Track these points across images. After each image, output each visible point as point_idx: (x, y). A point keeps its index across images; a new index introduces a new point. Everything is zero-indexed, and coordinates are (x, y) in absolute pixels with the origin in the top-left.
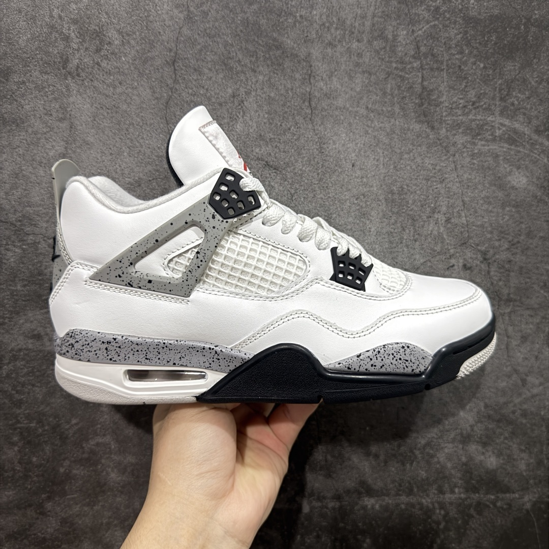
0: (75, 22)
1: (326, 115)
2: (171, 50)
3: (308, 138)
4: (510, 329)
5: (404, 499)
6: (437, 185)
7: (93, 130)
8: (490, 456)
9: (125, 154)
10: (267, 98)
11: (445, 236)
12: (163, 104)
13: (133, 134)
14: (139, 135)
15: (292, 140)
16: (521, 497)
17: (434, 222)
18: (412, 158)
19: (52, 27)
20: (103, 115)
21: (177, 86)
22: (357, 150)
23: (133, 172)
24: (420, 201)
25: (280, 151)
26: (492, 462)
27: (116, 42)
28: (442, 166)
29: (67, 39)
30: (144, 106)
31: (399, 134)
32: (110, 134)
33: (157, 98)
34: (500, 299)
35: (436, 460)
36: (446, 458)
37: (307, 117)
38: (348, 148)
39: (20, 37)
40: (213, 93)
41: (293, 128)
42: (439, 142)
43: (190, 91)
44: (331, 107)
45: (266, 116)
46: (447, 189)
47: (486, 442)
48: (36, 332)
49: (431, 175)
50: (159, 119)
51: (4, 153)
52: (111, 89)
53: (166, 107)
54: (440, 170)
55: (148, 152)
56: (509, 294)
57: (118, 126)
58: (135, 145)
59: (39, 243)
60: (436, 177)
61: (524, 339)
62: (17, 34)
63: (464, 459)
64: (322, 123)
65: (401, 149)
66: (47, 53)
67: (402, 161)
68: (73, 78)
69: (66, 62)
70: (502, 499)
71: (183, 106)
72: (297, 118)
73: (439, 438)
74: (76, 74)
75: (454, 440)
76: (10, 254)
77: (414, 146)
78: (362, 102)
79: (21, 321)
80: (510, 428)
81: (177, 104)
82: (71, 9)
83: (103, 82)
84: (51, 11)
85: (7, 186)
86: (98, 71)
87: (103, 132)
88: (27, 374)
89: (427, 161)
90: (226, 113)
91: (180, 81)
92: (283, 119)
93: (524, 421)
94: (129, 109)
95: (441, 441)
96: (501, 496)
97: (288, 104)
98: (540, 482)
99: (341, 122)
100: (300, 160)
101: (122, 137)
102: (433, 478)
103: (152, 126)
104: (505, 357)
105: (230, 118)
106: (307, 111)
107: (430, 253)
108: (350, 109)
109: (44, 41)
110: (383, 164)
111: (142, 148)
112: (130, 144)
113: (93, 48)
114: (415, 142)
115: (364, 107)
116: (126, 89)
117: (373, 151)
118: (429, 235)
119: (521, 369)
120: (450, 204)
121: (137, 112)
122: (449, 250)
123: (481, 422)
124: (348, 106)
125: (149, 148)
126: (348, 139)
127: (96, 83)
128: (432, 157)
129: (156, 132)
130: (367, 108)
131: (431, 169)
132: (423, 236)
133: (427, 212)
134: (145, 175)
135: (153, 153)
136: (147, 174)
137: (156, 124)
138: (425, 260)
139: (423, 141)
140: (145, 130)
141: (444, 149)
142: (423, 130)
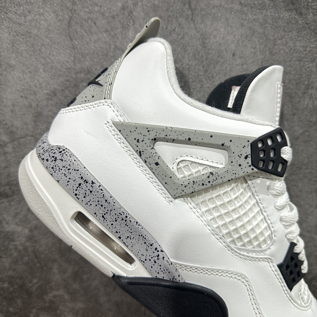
1: (205, 15)
3: (191, 36)
6: (309, 64)
7: (13, 55)
9: (41, 71)
10: (152, 6)
12: (66, 25)
13: (45, 53)
14: (50, 54)
15: (178, 40)
17: (309, 98)
18: (285, 43)
20: (20, 41)
21: (75, 8)
22: (236, 41)
23: (49, 85)
24: (295, 80)
28: (312, 47)
30: (51, 28)
31: (271, 23)
32: (27, 56)
33: (60, 20)
37: (188, 18)
38: (227, 41)
40: (106, 9)
41: (177, 29)
42: (307, 26)
43: (87, 10)
44: (208, 7)
49: (303, 56)
50: (64, 37)
52: (23, 17)
53: (69, 27)
54: (310, 51)
55: (59, 66)
57: (32, 49)
58: (48, 62)
60: (306, 58)
64: (202, 22)
65: (274, 36)
67: (276, 47)
71: (82, 23)
72: (180, 20)
77: (286, 32)
81: (77, 23)
83: (15, 13)
86: (10, 5)
87: (22, 55)
89: (298, 44)
90: (119, 24)
91: (78, 3)
92: (168, 23)
94: (39, 33)
97: (171, 9)
99: (219, 18)
100: (186, 56)
101: (37, 57)
103: (60, 44)
105: (123, 28)
106: (188, 13)
107: (307, 124)
108: (226, 6)
110: (260, 51)
111: (54, 63)
112: (44, 62)
114: (286, 29)
115: (238, 3)
116: (35, 16)
117: (249, 40)
118: (305, 109)
121: (46, 34)
124: (223, 4)
125: (59, 63)
126: (226, 33)
127: (10, 15)
128: (303, 40)
129: (63, 49)
130: (241, 3)
131: (303, 51)
132: (300, 110)
133: (302, 89)
134: (59, 86)
135: (63, 66)
136: (60, 84)
137: (62, 42)
138: (303, 131)
139: (293, 27)
140: (55, 48)
141: (312, 32)
142: (292, 17)
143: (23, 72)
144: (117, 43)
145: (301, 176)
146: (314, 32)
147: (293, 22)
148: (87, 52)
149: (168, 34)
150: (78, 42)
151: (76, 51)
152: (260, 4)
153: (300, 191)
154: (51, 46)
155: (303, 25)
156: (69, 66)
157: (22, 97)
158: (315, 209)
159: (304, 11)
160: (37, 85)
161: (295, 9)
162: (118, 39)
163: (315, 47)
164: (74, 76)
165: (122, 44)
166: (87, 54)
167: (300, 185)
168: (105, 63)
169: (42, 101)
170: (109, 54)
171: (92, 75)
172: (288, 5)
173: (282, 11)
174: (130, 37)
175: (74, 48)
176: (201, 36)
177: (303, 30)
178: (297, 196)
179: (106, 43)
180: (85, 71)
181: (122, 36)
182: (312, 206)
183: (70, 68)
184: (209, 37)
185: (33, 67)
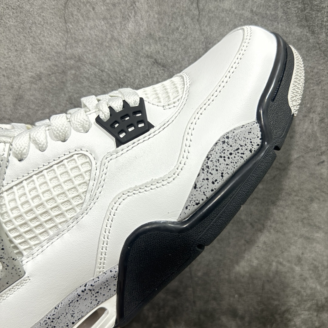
1: (213, 17)
3: (195, 38)
6: (314, 86)
9: (29, 50)
11: (318, 135)
12: (62, 5)
13: (35, 32)
14: (40, 34)
15: (180, 40)
17: (309, 122)
20: (9, 15)
23: (35, 67)
25: (168, 49)
28: (320, 69)
30: (45, 7)
32: (16, 32)
35: (293, 323)
36: (302, 323)
37: (194, 18)
41: (181, 28)
42: (318, 46)
44: (217, 9)
45: (156, 16)
46: (323, 91)
50: (58, 18)
53: (65, 7)
54: (317, 73)
55: (48, 48)
57: (22, 25)
58: (37, 42)
60: (313, 79)
64: (209, 24)
71: (80, 6)
72: (185, 19)
73: (297, 306)
75: (309, 309)
78: (247, 5)
81: (74, 5)
87: (9, 30)
90: (119, 13)
92: (172, 20)
94: (31, 9)
95: (298, 309)
97: (177, 5)
99: (227, 23)
100: (187, 59)
101: (26, 35)
103: (52, 25)
105: (123, 17)
106: (195, 12)
107: (304, 150)
108: (236, 11)
111: (43, 45)
112: (34, 42)
115: (249, 10)
118: (303, 133)
120: (324, 105)
121: (39, 12)
122: (321, 147)
124: (234, 9)
125: (49, 45)
128: (311, 60)
129: (55, 30)
130: (252, 11)
131: (309, 71)
132: (298, 133)
133: (303, 112)
134: (45, 70)
135: (52, 49)
136: (47, 68)
137: (56, 23)
138: (298, 156)
139: (303, 45)
140: (46, 28)
141: (322, 53)
142: (304, 35)
143: (9, 49)
144: (114, 32)
145: (290, 202)
146: (324, 54)
147: (304, 39)
148: (81, 38)
149: (171, 32)
150: (73, 25)
151: (69, 35)
152: (272, 15)
153: (286, 218)
154: (42, 26)
155: (313, 44)
156: (59, 50)
157: (4, 76)
158: (299, 239)
159: (317, 29)
160: (22, 65)
161: (307, 26)
162: (116, 29)
163: (323, 69)
164: (63, 62)
165: (119, 35)
166: (80, 40)
167: (287, 211)
168: (99, 53)
169: (25, 83)
170: (104, 44)
171: (83, 63)
172: (301, 21)
173: (294, 26)
174: (129, 29)
175: (67, 32)
176: (205, 40)
177: (313, 49)
178: (282, 223)
179: (102, 31)
180: (75, 57)
181: (121, 26)
182: (296, 236)
183: (60, 53)
184: (213, 42)
185: (20, 45)
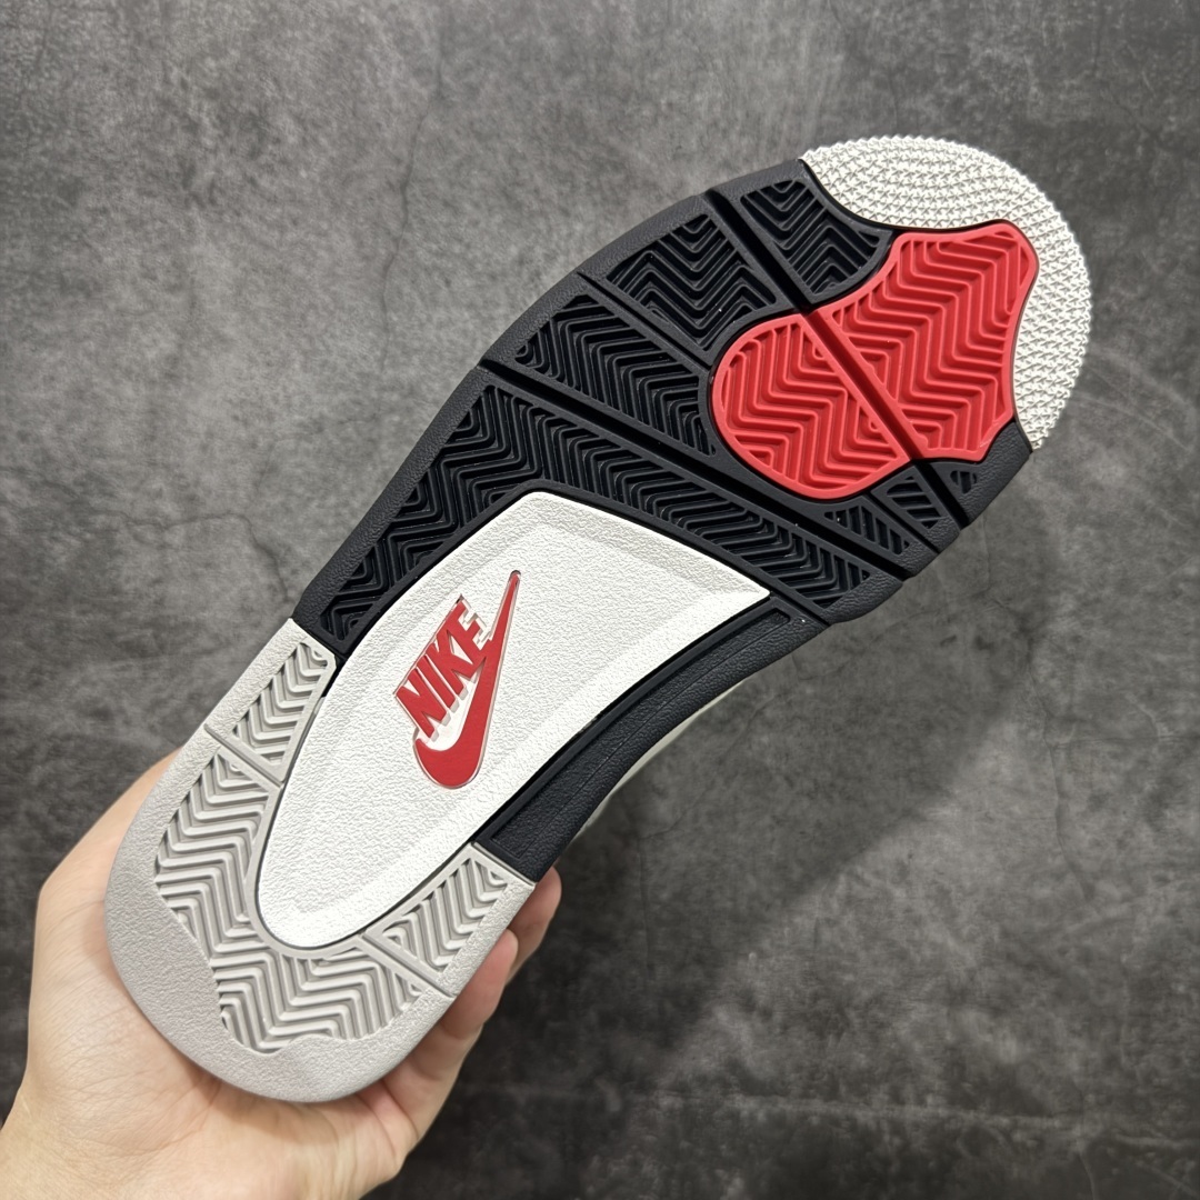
0: (212, 94)
2: (398, 161)
4: (1068, 779)
5: (818, 1107)
8: (1004, 1038)
16: (1068, 1128)
19: (166, 103)
26: (1009, 1049)
27: (292, 140)
29: (193, 127)
34: (1050, 716)
39: (103, 121)
47: (1000, 1007)
48: (101, 705)
51: (60, 348)
56: (1070, 707)
59: (117, 530)
61: (1097, 801)
62: (98, 115)
63: (949, 1038)
66: (154, 155)
68: (202, 206)
69: (188, 172)
70: (1026, 1128)
74: (208, 200)
76: (58, 548)
79: (74, 682)
80: (1052, 984)
82: (206, 70)
84: (166, 69)
85: (61, 413)
88: (80, 786)
93: (1083, 972)
96: (1023, 1120)
98: (1109, 1100)
102: (880, 1070)
104: (1053, 835)
109: (149, 130)
113: (244, 148)
119: (1086, 865)
123: (991, 965)
